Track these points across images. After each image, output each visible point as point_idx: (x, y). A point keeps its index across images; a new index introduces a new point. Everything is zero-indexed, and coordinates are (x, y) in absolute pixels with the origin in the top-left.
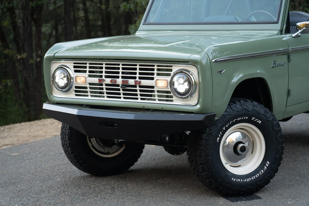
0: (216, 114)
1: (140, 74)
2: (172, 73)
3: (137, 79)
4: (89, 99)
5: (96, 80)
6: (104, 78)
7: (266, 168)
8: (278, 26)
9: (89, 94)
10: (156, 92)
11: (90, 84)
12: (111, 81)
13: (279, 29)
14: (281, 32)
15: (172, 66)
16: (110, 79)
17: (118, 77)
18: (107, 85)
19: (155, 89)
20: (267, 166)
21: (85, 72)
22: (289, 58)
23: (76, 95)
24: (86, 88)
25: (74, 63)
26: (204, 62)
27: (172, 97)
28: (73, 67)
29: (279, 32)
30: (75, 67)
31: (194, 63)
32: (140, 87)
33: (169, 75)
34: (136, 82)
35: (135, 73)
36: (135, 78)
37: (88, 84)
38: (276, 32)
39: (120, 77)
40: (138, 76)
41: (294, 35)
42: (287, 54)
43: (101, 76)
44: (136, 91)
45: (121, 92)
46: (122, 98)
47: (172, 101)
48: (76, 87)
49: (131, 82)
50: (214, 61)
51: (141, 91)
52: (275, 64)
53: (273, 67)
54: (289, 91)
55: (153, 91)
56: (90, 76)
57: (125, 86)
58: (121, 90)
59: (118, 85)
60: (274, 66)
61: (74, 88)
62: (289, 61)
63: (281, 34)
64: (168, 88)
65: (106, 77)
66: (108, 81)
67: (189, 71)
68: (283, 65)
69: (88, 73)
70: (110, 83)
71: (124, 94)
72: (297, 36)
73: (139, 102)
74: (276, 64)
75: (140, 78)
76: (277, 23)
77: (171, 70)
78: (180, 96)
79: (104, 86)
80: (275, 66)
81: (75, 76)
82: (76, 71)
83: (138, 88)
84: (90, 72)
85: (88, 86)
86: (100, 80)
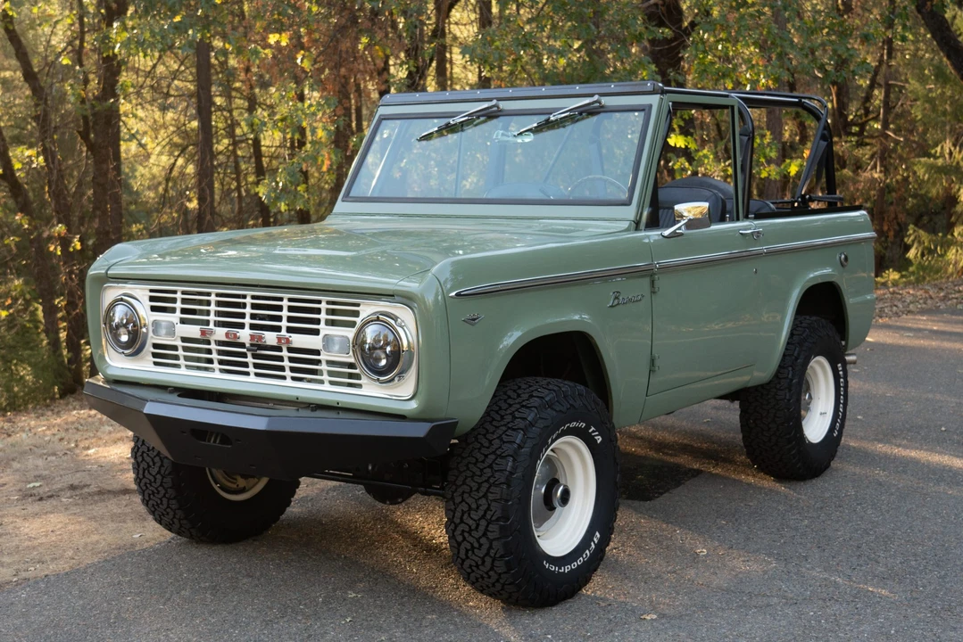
0: (457, 422)
1: (290, 319)
2: (358, 320)
3: (284, 332)
4: (183, 375)
5: (194, 331)
6: (212, 326)
7: (593, 546)
8: (630, 212)
9: (182, 362)
10: (324, 363)
11: (184, 340)
12: (227, 335)
13: (632, 217)
14: (637, 225)
15: (358, 305)
16: (226, 330)
17: (242, 326)
18: (219, 343)
19: (323, 357)
20: (596, 542)
21: (173, 310)
22: (653, 282)
23: (156, 364)
24: (175, 348)
25: (151, 291)
26: (430, 299)
27: (357, 377)
28: (147, 299)
29: (630, 224)
30: (152, 299)
31: (407, 299)
32: (291, 350)
33: (352, 324)
34: (279, 339)
35: (279, 319)
36: (278, 329)
37: (179, 339)
38: (625, 225)
39: (247, 326)
40: (284, 324)
41: (667, 232)
42: (649, 274)
43: (207, 323)
44: (281, 359)
45: (250, 360)
46: (252, 375)
47: (360, 386)
48: (156, 346)
49: (270, 338)
50: (453, 294)
51: (291, 360)
52: (616, 298)
53: (612, 306)
54: (653, 361)
55: (318, 362)
56: (183, 321)
57: (258, 347)
58: (249, 354)
59: (242, 345)
60: (616, 302)
61: (149, 349)
62: (653, 292)
63: (637, 229)
64: (350, 357)
65: (218, 324)
66: (221, 333)
67: (395, 318)
68: (637, 301)
69: (178, 314)
70: (224, 339)
71: (256, 366)
72: (674, 235)
73: (287, 386)
74: (621, 298)
75: (290, 330)
76: (627, 203)
77: (356, 314)
78: (376, 377)
79: (213, 346)
80: (618, 304)
81: (152, 319)
82: (154, 309)
83: (285, 353)
84: (184, 311)
85: (179, 343)
86: (203, 333)
